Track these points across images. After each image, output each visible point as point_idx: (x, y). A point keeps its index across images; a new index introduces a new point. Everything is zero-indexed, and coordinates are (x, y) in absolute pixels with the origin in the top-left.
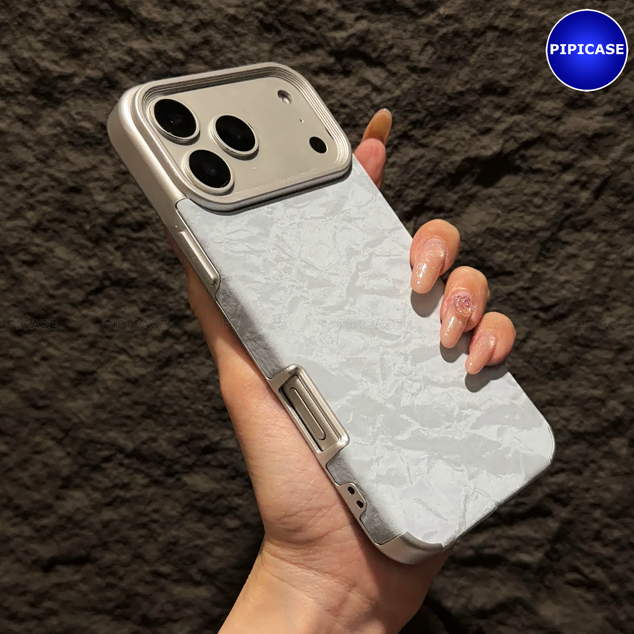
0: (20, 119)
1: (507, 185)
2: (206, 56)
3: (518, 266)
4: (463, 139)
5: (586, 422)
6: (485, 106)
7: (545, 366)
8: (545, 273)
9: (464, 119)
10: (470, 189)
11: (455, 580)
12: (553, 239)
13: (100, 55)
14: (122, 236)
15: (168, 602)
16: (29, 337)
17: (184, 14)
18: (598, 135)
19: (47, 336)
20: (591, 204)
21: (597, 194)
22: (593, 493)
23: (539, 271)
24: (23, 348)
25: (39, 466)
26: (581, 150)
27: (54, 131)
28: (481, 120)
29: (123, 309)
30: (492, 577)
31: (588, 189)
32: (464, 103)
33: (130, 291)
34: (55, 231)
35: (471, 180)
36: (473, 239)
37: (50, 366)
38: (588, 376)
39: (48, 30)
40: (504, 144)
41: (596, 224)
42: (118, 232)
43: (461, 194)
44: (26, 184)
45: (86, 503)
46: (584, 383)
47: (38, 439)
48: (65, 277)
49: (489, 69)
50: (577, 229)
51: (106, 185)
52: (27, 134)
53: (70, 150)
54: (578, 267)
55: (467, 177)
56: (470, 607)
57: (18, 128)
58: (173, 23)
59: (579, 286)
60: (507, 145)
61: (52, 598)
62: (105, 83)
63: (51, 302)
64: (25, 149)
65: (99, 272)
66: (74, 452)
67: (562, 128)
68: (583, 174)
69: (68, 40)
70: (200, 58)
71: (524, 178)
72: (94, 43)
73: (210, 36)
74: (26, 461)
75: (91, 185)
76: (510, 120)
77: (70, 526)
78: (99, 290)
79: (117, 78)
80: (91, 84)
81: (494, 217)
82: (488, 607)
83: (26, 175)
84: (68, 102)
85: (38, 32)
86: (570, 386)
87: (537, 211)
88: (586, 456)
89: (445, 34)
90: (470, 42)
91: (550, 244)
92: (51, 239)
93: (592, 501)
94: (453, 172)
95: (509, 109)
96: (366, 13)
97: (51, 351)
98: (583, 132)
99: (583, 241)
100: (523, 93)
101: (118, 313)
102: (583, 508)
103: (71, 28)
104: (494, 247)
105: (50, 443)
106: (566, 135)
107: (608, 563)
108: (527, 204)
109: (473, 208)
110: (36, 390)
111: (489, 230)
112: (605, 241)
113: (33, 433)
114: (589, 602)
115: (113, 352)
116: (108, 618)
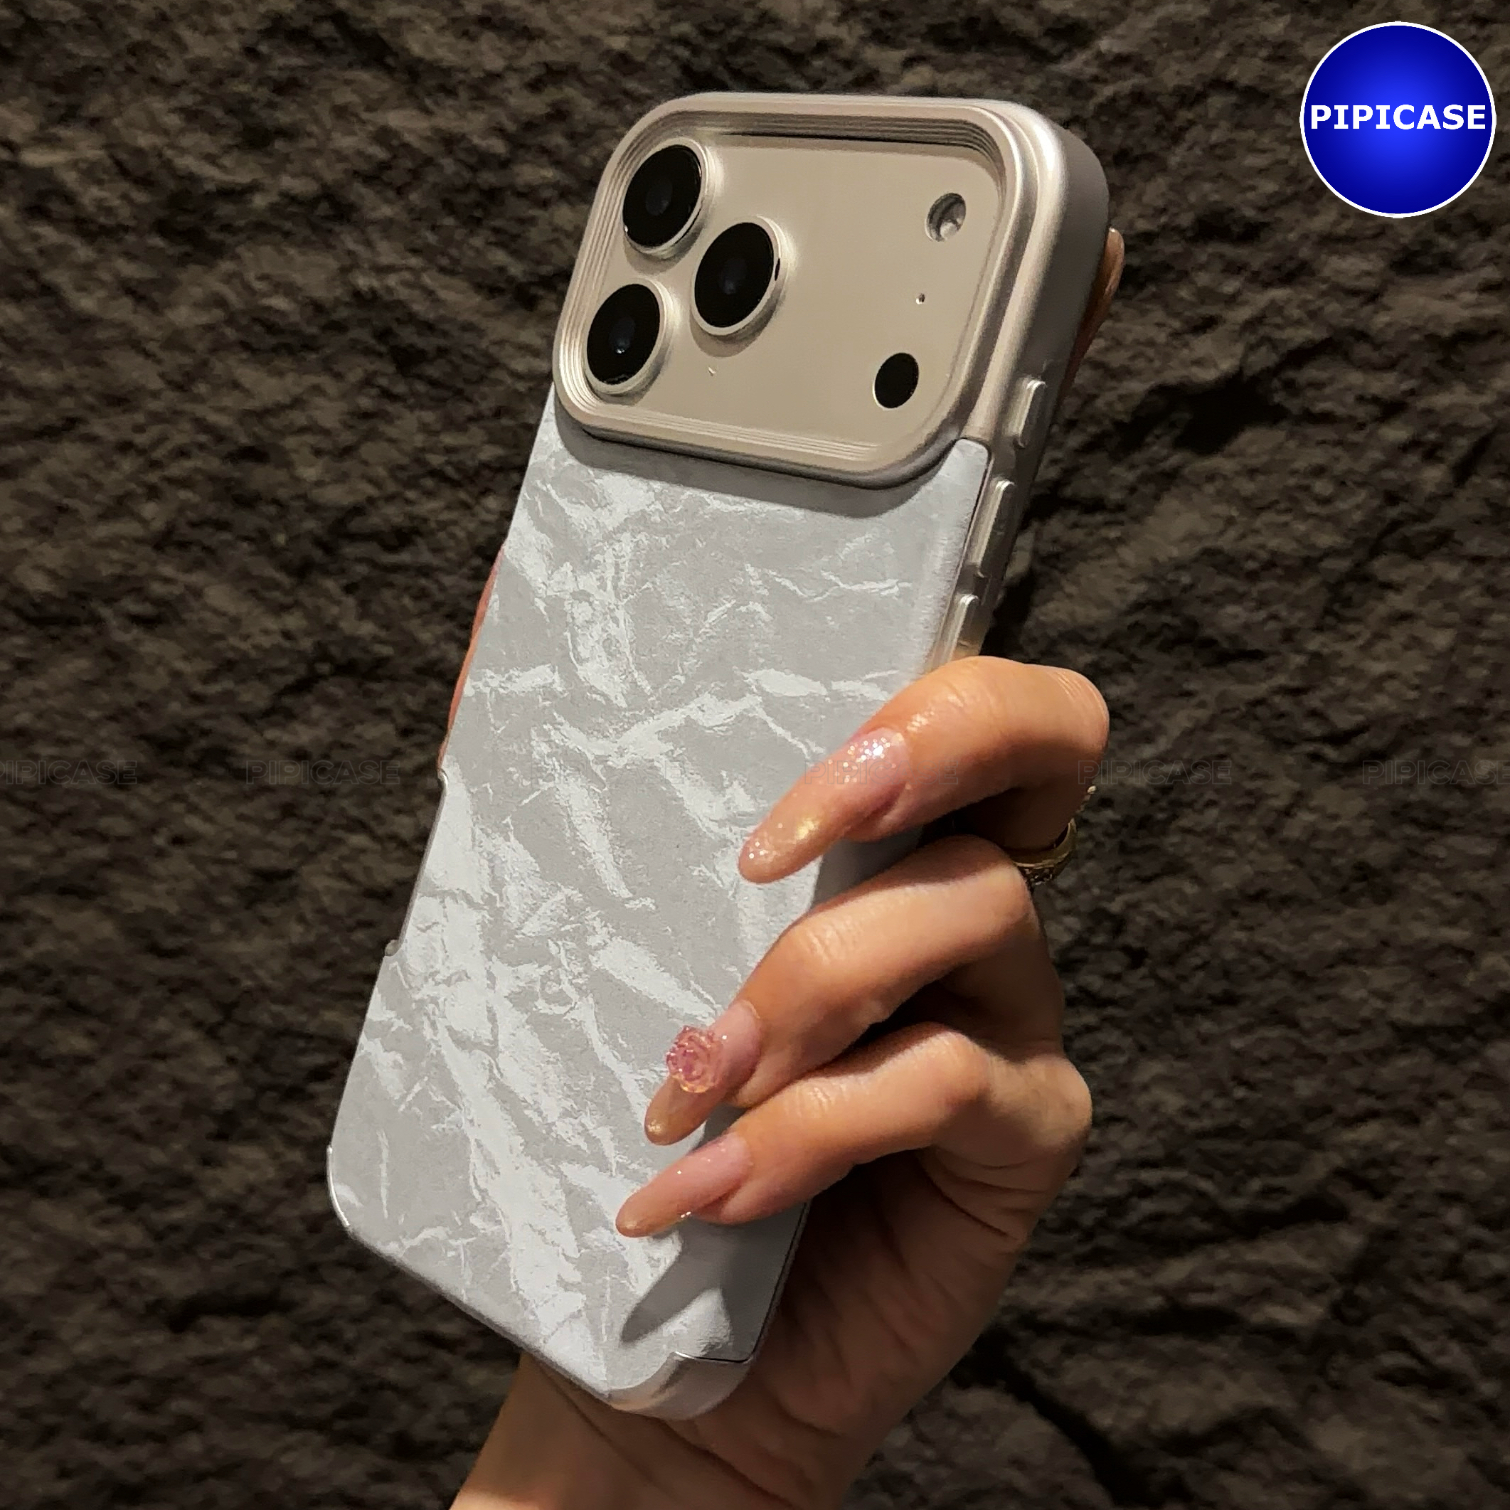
0: (130, 289)
1: (1253, 450)
2: (558, 146)
3: (1278, 636)
4: (1151, 343)
5: (1429, 1004)
6: (1202, 267)
7: (1335, 872)
8: (1339, 655)
9: (1154, 296)
10: (1166, 458)
11: (1121, 1365)
12: (1360, 576)
13: (312, 143)
14: (360, 560)
15: (457, 1405)
16: (146, 790)
17: (509, 50)
18: (1465, 337)
19: (187, 788)
20: (1449, 496)
21: (1463, 472)
22: (1442, 1168)
23: (1325, 651)
24: (132, 816)
25: (164, 1087)
26: (1426, 372)
27: (204, 318)
28: (1193, 299)
29: (359, 729)
30: (1205, 1359)
31: (1441, 460)
32: (1156, 259)
33: (376, 686)
34: (207, 549)
35: (1167, 439)
36: (1170, 576)
37: (193, 859)
38: (1437, 897)
39: (195, 84)
40: (1245, 356)
41: (1461, 544)
42: (350, 550)
43: (1145, 468)
44: (141, 440)
45: (271, 1173)
46: (1426, 911)
47: (162, 1025)
48: (231, 655)
49: (1213, 180)
50: (1413, 551)
51: (325, 444)
52: (143, 324)
53: (242, 361)
54: (1415, 642)
55: (1157, 432)
56: (1155, 1428)
57: (123, 310)
58: (484, 71)
59: (1417, 687)
60: (1252, 358)
61: (191, 1392)
62: (324, 208)
63: (196, 711)
64: (140, 359)
65: (306, 644)
66: (243, 1057)
67: (1382, 319)
68: (1432, 427)
69: (240, 107)
70: (544, 151)
71: (1291, 435)
72: (299, 116)
73: (567, 101)
74: (134, 1075)
75: (290, 442)
76: (1262, 299)
77: (232, 1225)
78: (302, 686)
79: (352, 198)
80: (293, 209)
81: (1220, 525)
82: (1196, 1429)
83: (140, 418)
84: (240, 250)
85: (172, 89)
86: (1395, 919)
87: (1323, 511)
88: (1428, 1081)
89: (1113, 100)
90: (1169, 117)
91: (1349, 589)
92: (198, 565)
93: (1441, 1186)
94: (1126, 419)
95: (1256, 274)
96: (931, 50)
97: (194, 823)
98: (1431, 327)
99: (1428, 582)
100: (1292, 236)
101: (347, 739)
102: (1421, 1204)
103: (247, 81)
104: (1218, 594)
105: (189, 1035)
106: (1390, 334)
107: (1478, 1331)
108: (1299, 495)
109: (1170, 503)
110: (159, 912)
111: (1209, 553)
112: (1479, 582)
113: (150, 1012)
114: (1432, 1421)
115: (334, 827)
116: (318, 1439)
